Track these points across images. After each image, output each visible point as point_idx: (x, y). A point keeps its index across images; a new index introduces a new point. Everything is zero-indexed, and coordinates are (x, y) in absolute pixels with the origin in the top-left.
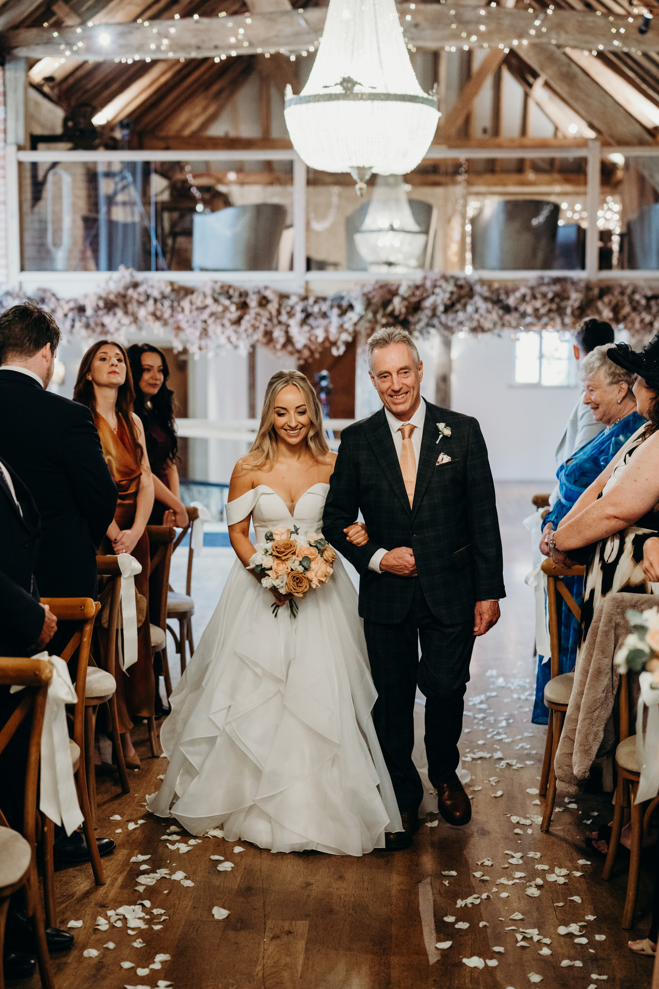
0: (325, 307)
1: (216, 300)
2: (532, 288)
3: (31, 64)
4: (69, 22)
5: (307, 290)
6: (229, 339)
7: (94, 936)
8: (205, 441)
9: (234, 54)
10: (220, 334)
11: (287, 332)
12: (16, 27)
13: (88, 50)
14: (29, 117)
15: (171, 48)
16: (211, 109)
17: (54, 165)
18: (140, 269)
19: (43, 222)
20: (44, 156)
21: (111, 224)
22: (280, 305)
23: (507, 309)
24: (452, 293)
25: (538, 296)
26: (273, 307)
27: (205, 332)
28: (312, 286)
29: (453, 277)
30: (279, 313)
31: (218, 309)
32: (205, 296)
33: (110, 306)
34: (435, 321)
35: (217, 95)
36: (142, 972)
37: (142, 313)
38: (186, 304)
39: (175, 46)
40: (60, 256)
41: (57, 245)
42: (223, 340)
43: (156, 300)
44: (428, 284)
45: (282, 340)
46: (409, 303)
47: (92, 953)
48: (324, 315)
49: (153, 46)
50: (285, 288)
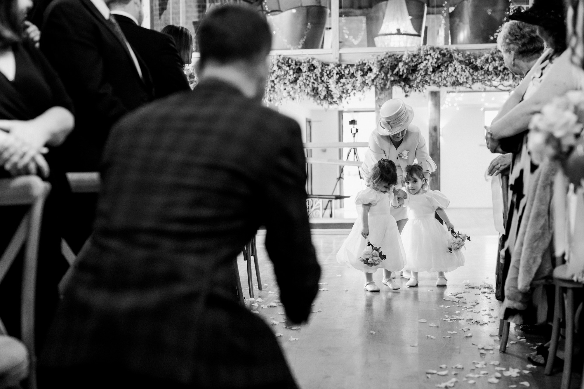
0: (352, 70)
1: (280, 68)
2: (492, 54)
5: (340, 60)
6: (289, 93)
10: (283, 90)
11: (327, 87)
22: (323, 70)
23: (476, 68)
24: (438, 59)
25: (497, 59)
26: (318, 71)
28: (344, 57)
29: (438, 48)
30: (322, 75)
31: (281, 73)
34: (427, 78)
42: (285, 94)
44: (422, 53)
45: (324, 93)
46: (409, 66)
48: (353, 76)
50: (325, 59)
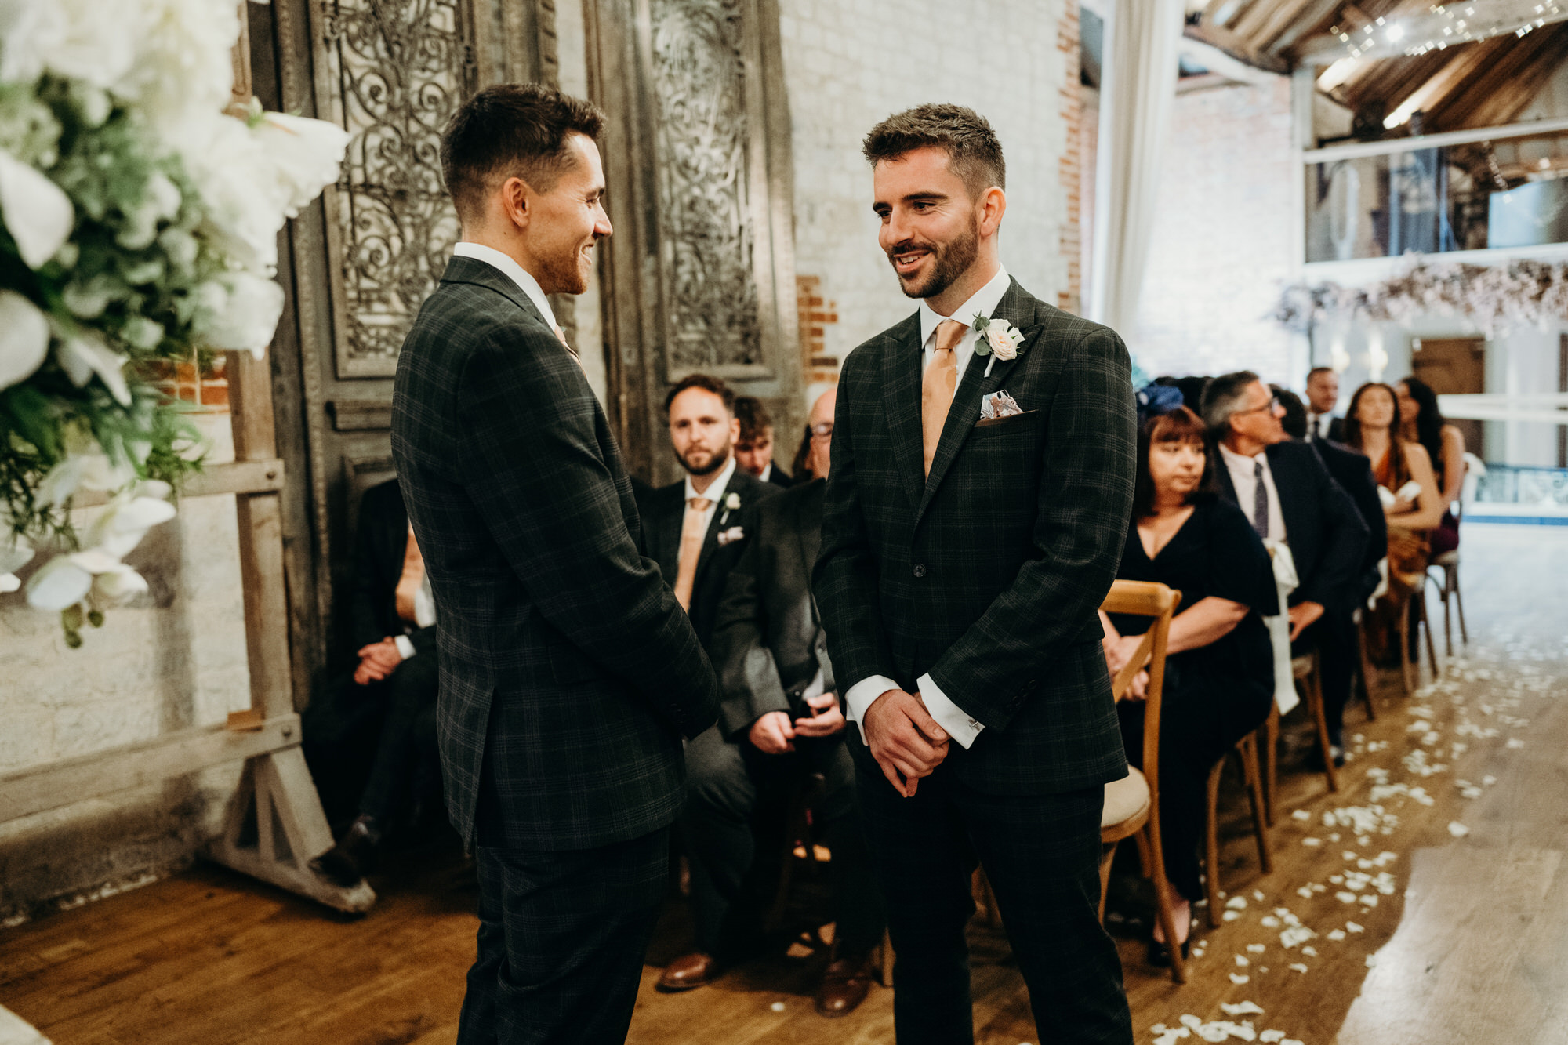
1: (1513, 276)
3: (1319, 71)
4: (1358, 23)
6: (1528, 316)
7: (1317, 827)
8: (1502, 424)
9: (1540, 23)
10: (1519, 312)
12: (1305, 38)
13: (1379, 46)
14: (1316, 122)
15: (1468, 29)
16: (1522, 97)
17: (1343, 162)
18: (1428, 251)
19: (1327, 218)
20: (1330, 155)
21: (1404, 217)
27: (1499, 310)
31: (1516, 285)
32: (1500, 273)
33: (1394, 291)
35: (1528, 83)
36: (1364, 864)
37: (1429, 295)
38: (1478, 283)
39: (1473, 26)
40: (1344, 248)
41: (1342, 236)
42: (1520, 317)
43: (1445, 282)
47: (1312, 842)
49: (1447, 31)
